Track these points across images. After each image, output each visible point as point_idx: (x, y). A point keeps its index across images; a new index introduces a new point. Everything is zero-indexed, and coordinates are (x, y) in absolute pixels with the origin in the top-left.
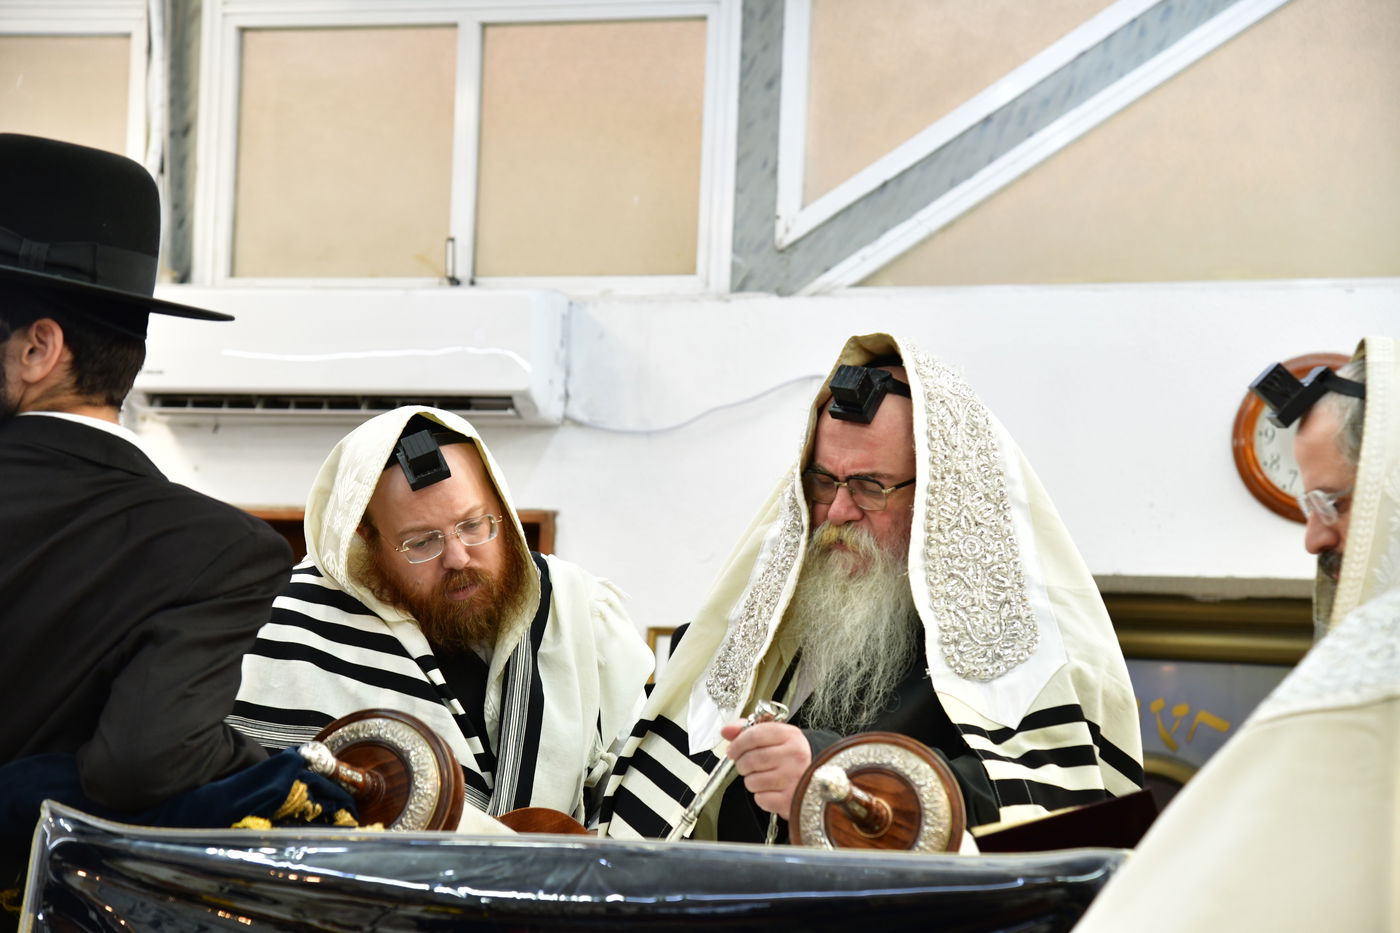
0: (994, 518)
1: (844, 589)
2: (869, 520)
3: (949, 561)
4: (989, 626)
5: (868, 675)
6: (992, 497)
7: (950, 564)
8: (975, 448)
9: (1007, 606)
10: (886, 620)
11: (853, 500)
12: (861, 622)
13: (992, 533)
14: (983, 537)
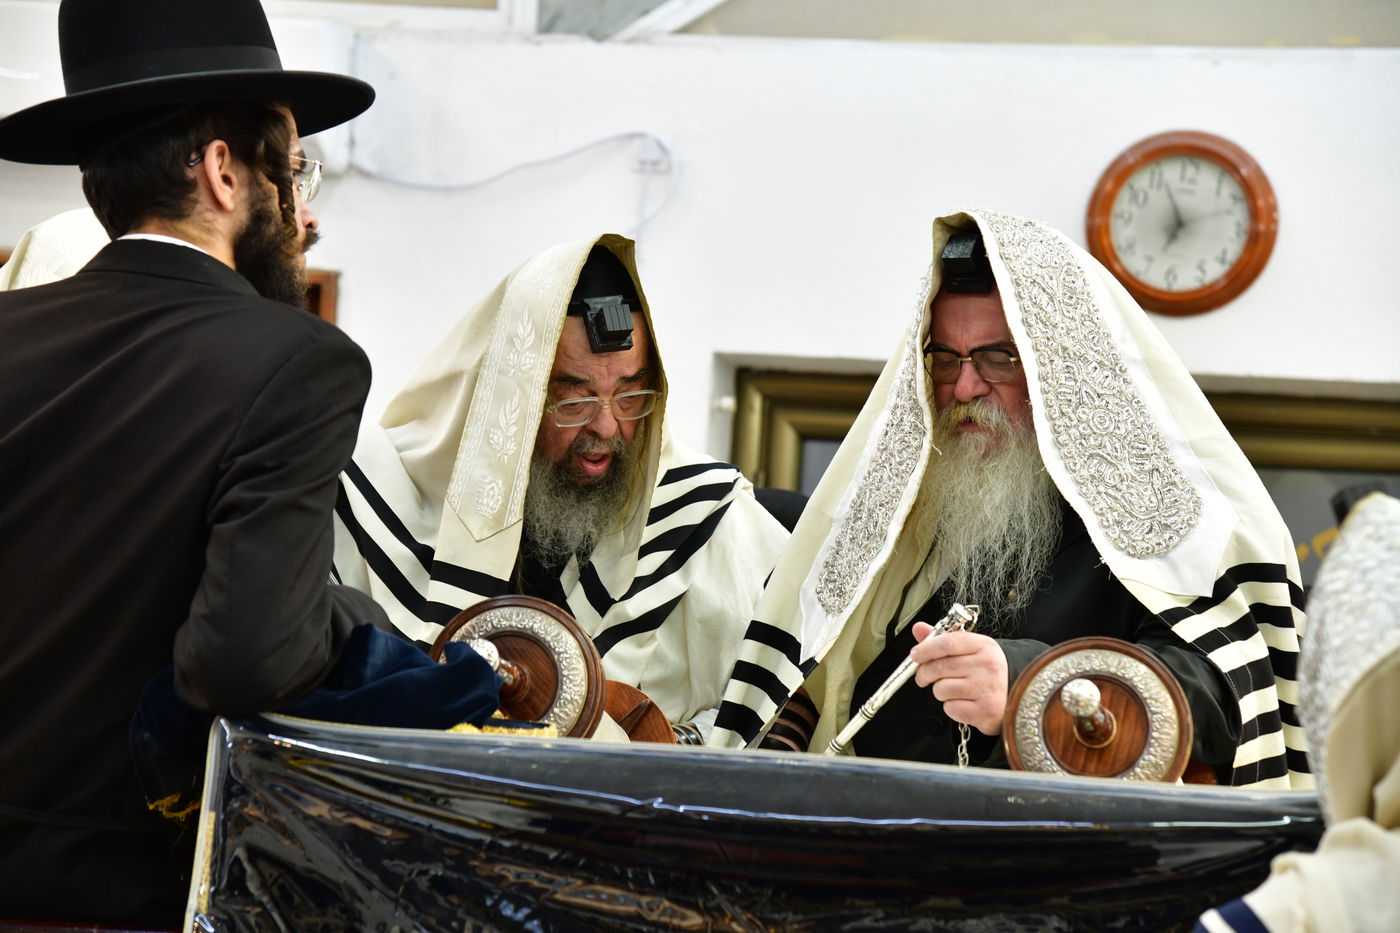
0: (1115, 384)
1: (980, 470)
2: (997, 393)
3: (1083, 442)
4: (1146, 499)
5: (1015, 557)
6: (1106, 363)
7: (1085, 445)
8: (1077, 317)
9: (1155, 472)
10: (1027, 496)
11: (979, 374)
12: (1001, 502)
13: (1117, 401)
14: (1110, 407)
